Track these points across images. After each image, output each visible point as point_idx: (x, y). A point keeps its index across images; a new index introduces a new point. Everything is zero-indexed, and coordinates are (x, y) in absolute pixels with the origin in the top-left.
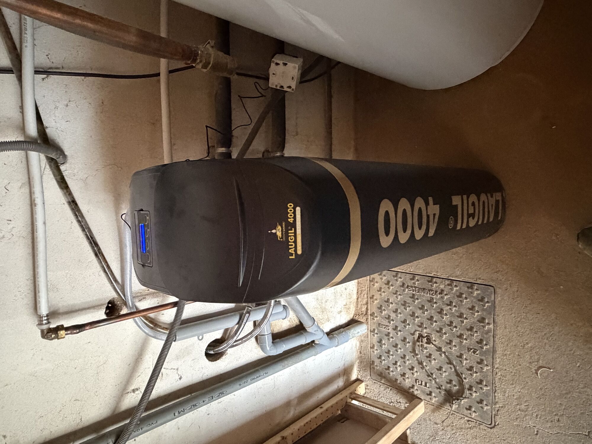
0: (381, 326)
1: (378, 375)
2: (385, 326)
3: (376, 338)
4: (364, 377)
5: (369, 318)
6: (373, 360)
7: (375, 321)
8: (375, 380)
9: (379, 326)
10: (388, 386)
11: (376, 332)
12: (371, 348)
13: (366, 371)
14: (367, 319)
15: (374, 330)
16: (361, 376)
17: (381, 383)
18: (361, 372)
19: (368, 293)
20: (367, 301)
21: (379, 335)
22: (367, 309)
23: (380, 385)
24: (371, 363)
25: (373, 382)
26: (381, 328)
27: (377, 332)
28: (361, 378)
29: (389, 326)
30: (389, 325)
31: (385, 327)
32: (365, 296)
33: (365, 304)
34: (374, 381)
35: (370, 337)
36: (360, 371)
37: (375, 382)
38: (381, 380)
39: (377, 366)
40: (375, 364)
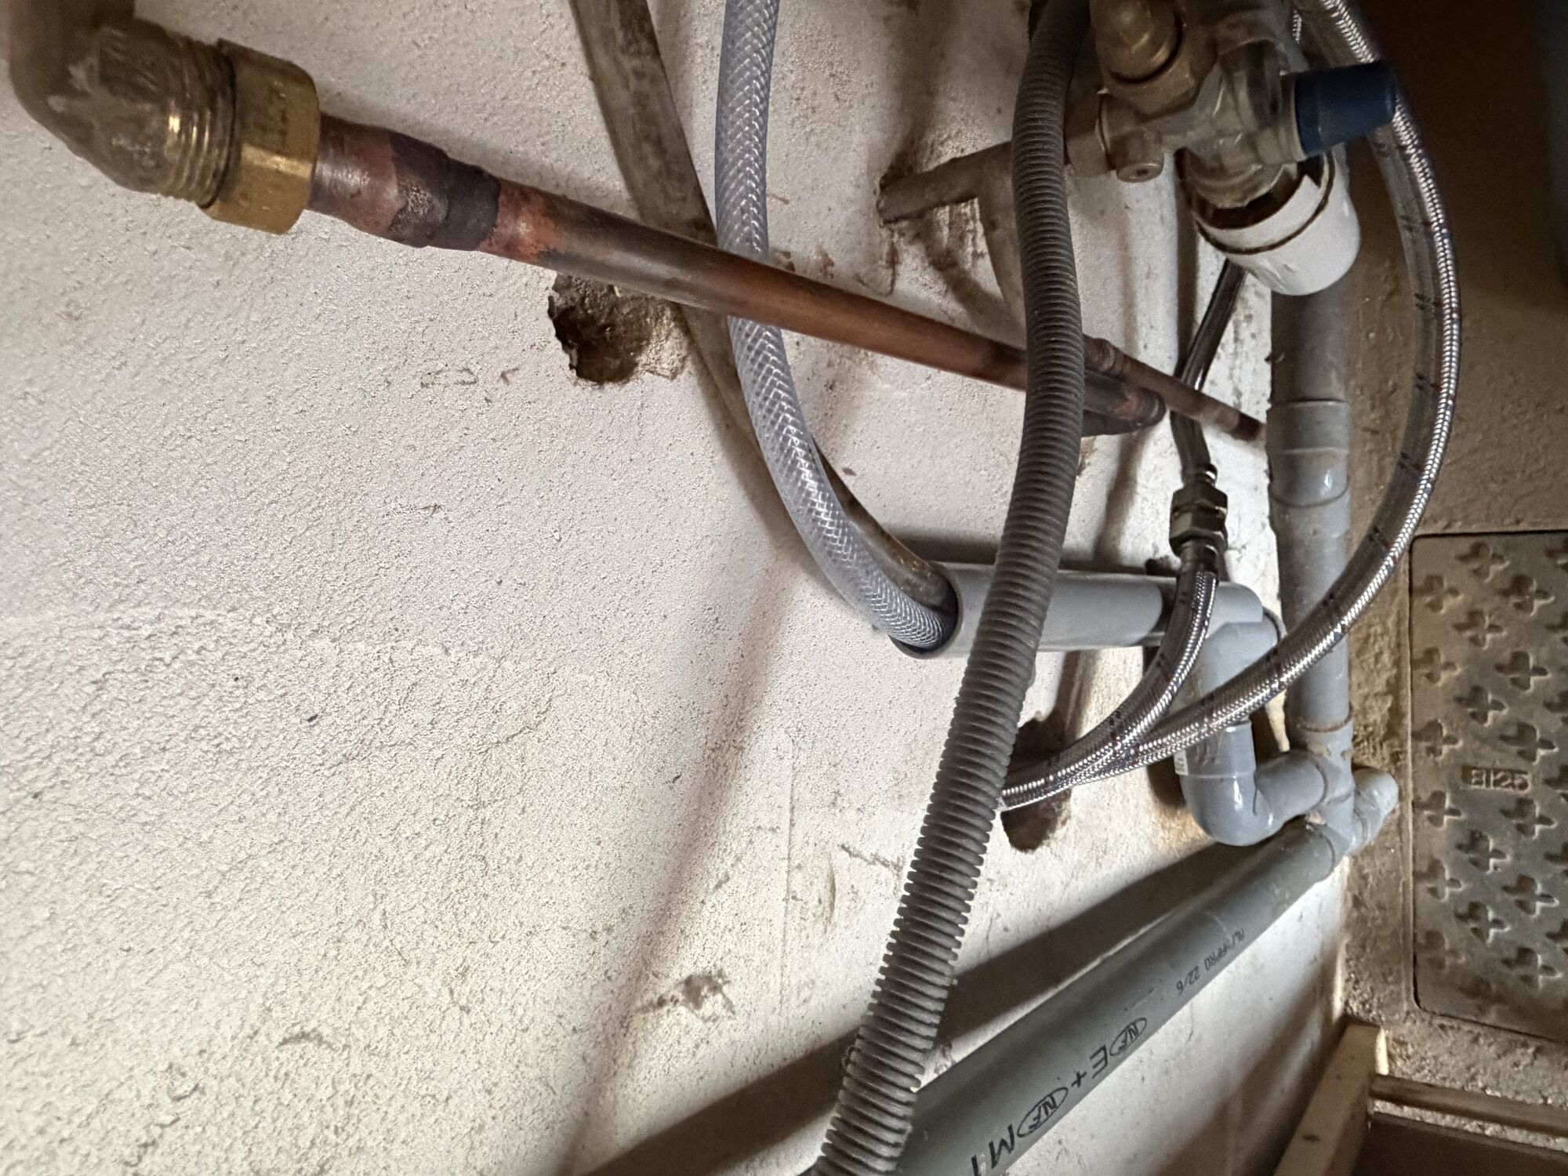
0: (1479, 775)
1: (1462, 990)
2: (1499, 775)
3: (1444, 832)
4: (1380, 1006)
5: (1409, 750)
6: (1430, 927)
7: (1440, 758)
8: (1443, 1016)
9: (1466, 777)
10: (1522, 1038)
11: (1448, 803)
12: (1418, 876)
13: (1390, 979)
14: (1395, 757)
15: (1438, 797)
16: (1363, 1004)
17: (1483, 1025)
18: (1366, 986)
19: (1399, 645)
20: (1398, 677)
21: (1463, 817)
22: (1396, 713)
23: (1470, 1037)
24: (1421, 940)
25: (1430, 1024)
26: (1479, 783)
27: (1453, 806)
28: (1362, 1014)
29: (1526, 773)
30: (1523, 768)
31: (1503, 779)
32: (1386, 658)
33: (1385, 694)
34: (1437, 1021)
35: (1416, 828)
36: (1357, 982)
37: (1442, 1027)
38: (1482, 1010)
39: (1454, 952)
40: (1447, 946)
